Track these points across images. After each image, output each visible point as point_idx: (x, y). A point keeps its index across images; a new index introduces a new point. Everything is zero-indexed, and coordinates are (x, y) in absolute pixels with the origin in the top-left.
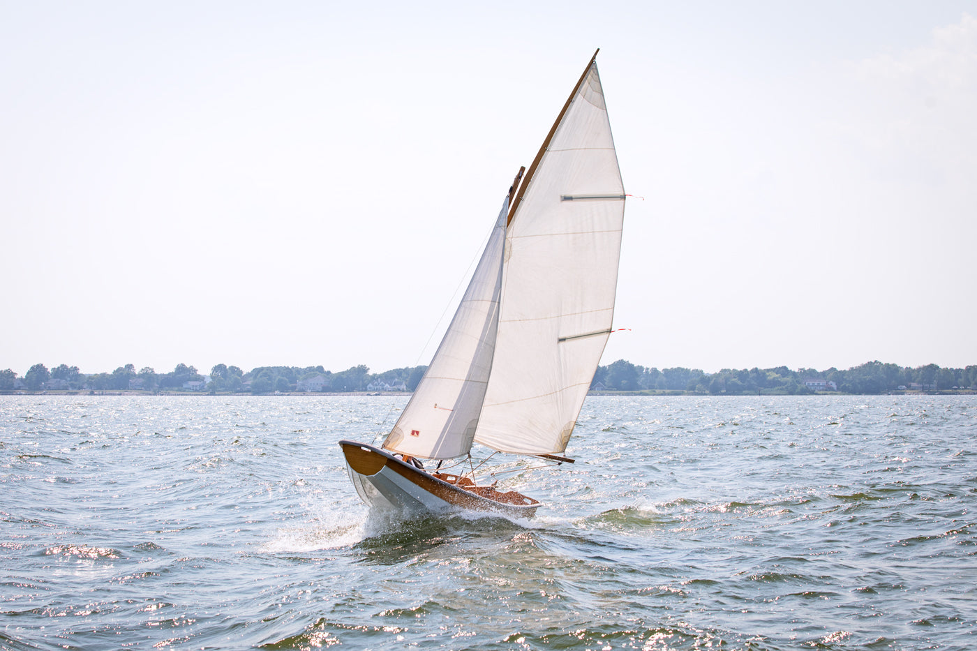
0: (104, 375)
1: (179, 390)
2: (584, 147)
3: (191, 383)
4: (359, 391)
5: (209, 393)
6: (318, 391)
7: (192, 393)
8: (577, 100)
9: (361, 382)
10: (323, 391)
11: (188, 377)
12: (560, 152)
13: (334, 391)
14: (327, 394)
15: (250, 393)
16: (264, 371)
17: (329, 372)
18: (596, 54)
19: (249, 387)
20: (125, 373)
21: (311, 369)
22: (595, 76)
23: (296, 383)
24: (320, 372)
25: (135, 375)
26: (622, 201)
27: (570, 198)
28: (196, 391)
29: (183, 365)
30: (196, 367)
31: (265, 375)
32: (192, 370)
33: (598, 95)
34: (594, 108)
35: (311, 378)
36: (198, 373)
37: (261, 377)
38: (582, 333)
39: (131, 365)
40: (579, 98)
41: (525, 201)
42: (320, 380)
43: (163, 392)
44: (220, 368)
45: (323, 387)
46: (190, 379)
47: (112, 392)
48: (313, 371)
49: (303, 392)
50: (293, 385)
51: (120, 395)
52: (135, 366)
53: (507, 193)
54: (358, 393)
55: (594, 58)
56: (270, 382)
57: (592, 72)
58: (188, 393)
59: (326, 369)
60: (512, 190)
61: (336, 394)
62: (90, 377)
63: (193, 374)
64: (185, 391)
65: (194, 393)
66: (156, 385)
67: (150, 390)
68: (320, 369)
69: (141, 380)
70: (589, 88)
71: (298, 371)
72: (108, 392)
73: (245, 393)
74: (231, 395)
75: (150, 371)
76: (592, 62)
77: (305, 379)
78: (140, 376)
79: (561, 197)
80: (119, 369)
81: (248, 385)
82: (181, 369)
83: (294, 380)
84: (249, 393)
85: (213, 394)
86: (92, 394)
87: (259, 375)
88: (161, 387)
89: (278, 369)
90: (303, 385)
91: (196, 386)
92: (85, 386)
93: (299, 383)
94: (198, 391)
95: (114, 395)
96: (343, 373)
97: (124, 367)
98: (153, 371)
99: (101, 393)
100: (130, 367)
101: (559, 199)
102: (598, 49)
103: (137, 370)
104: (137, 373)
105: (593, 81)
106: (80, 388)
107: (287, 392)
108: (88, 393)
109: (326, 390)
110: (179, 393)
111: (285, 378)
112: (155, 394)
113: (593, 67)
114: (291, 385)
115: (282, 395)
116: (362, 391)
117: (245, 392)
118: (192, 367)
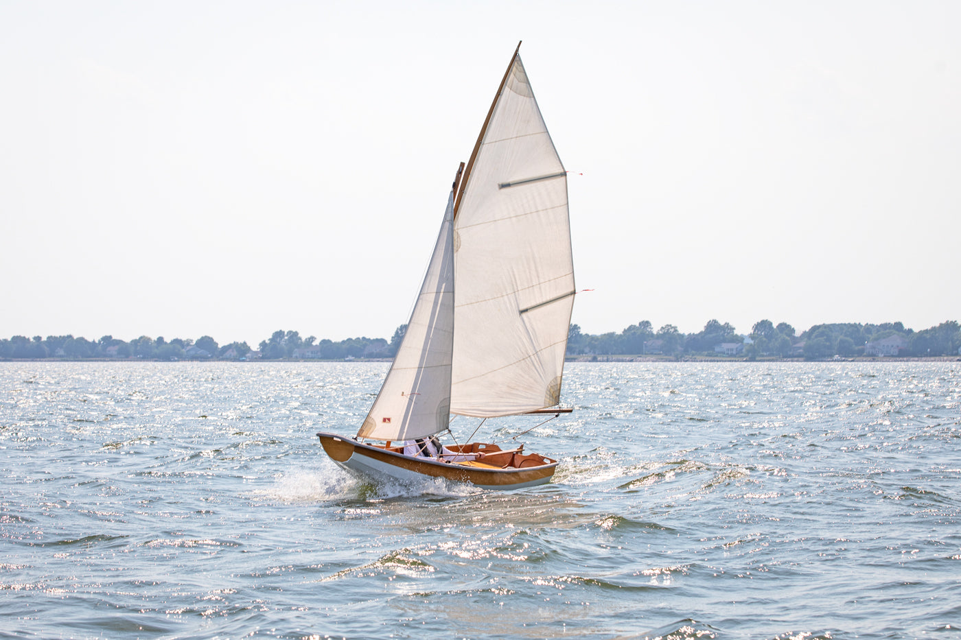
0: (611, 335)
1: (709, 355)
2: (516, 136)
3: (725, 346)
4: (947, 355)
5: (748, 358)
6: (892, 356)
7: (724, 359)
8: (505, 92)
9: (950, 343)
10: (899, 356)
11: (722, 338)
12: (494, 144)
13: (915, 355)
14: (905, 359)
15: (802, 359)
16: (820, 330)
17: (910, 331)
18: (519, 46)
19: (801, 351)
20: (639, 332)
21: (885, 326)
22: (520, 68)
23: (864, 344)
24: (897, 330)
25: (652, 335)
26: (563, 178)
27: (508, 185)
28: (732, 355)
29: (715, 321)
30: (732, 324)
31: (822, 334)
32: (728, 328)
33: (523, 85)
34: (521, 98)
35: (884, 338)
36: (736, 332)
37: (816, 337)
38: (544, 300)
39: (647, 322)
40: (506, 90)
41: (467, 193)
42: (896, 341)
43: (687, 357)
44: (763, 325)
45: (900, 351)
46: (725, 341)
47: (621, 357)
48: (890, 328)
49: (873, 357)
50: (860, 347)
51: (632, 361)
52: (652, 323)
53: (451, 189)
54: (945, 358)
55: (517, 50)
56: (828, 344)
57: (516, 63)
58: (721, 359)
59: (906, 327)
60: (455, 185)
61: (916, 359)
62: (593, 338)
63: (728, 333)
64: (717, 356)
65: (729, 359)
66: (680, 348)
67: (671, 355)
68: (898, 326)
69: (660, 342)
70: (515, 79)
71: (869, 328)
72: (615, 357)
73: (796, 359)
74: (777, 361)
75: (672, 330)
76: (516, 54)
77: (877, 339)
78: (659, 336)
79: (499, 185)
80: (631, 328)
81: (800, 348)
82: (713, 326)
83: (861, 341)
84: (800, 359)
85: (752, 360)
86: (594, 360)
87: (814, 335)
88: (686, 351)
89: (841, 327)
90: (873, 347)
91: (732, 350)
92: (587, 350)
93: (868, 344)
94: (735, 356)
95: (623, 361)
96: (926, 331)
97: (638, 325)
98: (676, 331)
99: (605, 358)
100: (646, 324)
101: (497, 188)
102: (521, 42)
103: (656, 329)
104: (655, 332)
105: (518, 73)
106: (581, 352)
107: (852, 357)
108: (590, 359)
109: (903, 354)
110: (710, 358)
111: (848, 339)
112: (677, 360)
113: (517, 58)
114: (857, 348)
115: (844, 361)
116: (952, 355)
117: (795, 357)
118: (727, 324)
